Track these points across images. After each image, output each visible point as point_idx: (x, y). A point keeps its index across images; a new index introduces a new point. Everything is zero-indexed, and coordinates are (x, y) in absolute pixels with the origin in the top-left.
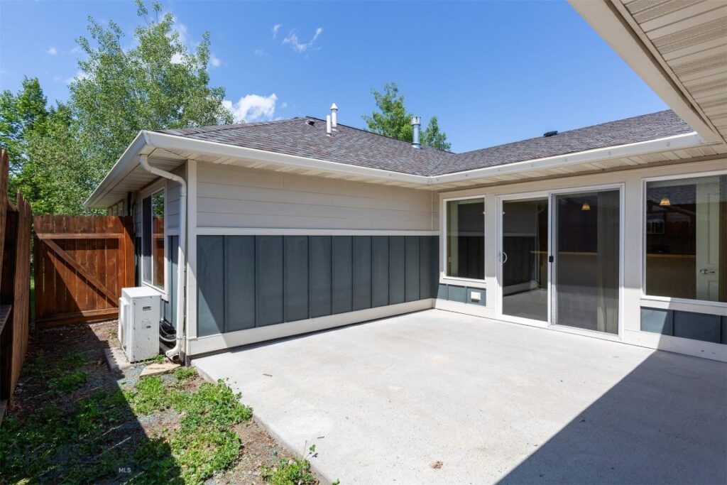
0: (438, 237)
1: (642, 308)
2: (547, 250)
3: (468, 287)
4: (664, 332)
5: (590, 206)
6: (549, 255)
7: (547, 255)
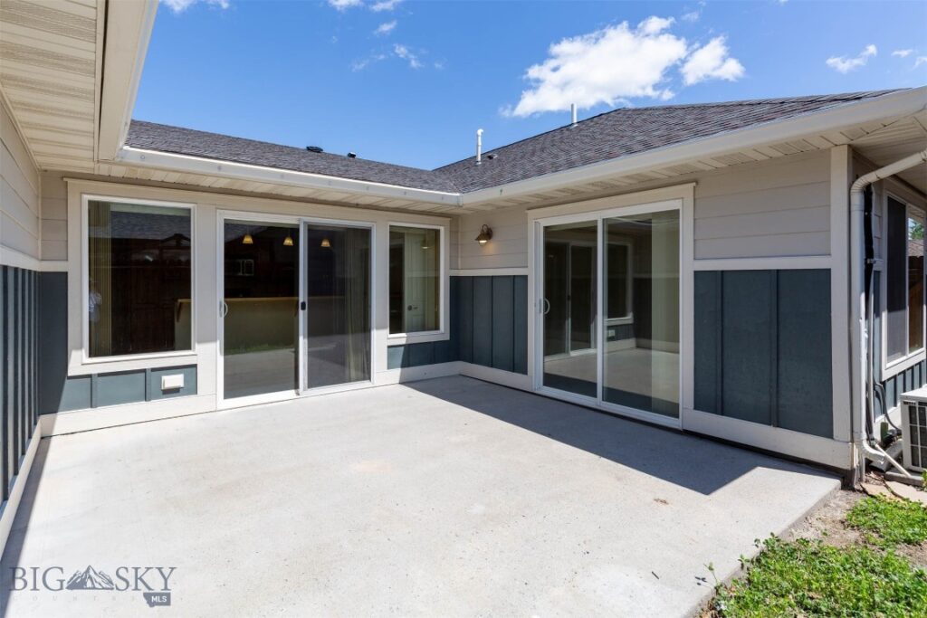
0: (63, 276)
1: (389, 347)
2: (298, 295)
3: (153, 370)
4: (403, 366)
5: (253, 239)
6: (301, 300)
7: (298, 302)
